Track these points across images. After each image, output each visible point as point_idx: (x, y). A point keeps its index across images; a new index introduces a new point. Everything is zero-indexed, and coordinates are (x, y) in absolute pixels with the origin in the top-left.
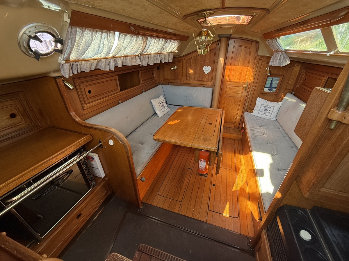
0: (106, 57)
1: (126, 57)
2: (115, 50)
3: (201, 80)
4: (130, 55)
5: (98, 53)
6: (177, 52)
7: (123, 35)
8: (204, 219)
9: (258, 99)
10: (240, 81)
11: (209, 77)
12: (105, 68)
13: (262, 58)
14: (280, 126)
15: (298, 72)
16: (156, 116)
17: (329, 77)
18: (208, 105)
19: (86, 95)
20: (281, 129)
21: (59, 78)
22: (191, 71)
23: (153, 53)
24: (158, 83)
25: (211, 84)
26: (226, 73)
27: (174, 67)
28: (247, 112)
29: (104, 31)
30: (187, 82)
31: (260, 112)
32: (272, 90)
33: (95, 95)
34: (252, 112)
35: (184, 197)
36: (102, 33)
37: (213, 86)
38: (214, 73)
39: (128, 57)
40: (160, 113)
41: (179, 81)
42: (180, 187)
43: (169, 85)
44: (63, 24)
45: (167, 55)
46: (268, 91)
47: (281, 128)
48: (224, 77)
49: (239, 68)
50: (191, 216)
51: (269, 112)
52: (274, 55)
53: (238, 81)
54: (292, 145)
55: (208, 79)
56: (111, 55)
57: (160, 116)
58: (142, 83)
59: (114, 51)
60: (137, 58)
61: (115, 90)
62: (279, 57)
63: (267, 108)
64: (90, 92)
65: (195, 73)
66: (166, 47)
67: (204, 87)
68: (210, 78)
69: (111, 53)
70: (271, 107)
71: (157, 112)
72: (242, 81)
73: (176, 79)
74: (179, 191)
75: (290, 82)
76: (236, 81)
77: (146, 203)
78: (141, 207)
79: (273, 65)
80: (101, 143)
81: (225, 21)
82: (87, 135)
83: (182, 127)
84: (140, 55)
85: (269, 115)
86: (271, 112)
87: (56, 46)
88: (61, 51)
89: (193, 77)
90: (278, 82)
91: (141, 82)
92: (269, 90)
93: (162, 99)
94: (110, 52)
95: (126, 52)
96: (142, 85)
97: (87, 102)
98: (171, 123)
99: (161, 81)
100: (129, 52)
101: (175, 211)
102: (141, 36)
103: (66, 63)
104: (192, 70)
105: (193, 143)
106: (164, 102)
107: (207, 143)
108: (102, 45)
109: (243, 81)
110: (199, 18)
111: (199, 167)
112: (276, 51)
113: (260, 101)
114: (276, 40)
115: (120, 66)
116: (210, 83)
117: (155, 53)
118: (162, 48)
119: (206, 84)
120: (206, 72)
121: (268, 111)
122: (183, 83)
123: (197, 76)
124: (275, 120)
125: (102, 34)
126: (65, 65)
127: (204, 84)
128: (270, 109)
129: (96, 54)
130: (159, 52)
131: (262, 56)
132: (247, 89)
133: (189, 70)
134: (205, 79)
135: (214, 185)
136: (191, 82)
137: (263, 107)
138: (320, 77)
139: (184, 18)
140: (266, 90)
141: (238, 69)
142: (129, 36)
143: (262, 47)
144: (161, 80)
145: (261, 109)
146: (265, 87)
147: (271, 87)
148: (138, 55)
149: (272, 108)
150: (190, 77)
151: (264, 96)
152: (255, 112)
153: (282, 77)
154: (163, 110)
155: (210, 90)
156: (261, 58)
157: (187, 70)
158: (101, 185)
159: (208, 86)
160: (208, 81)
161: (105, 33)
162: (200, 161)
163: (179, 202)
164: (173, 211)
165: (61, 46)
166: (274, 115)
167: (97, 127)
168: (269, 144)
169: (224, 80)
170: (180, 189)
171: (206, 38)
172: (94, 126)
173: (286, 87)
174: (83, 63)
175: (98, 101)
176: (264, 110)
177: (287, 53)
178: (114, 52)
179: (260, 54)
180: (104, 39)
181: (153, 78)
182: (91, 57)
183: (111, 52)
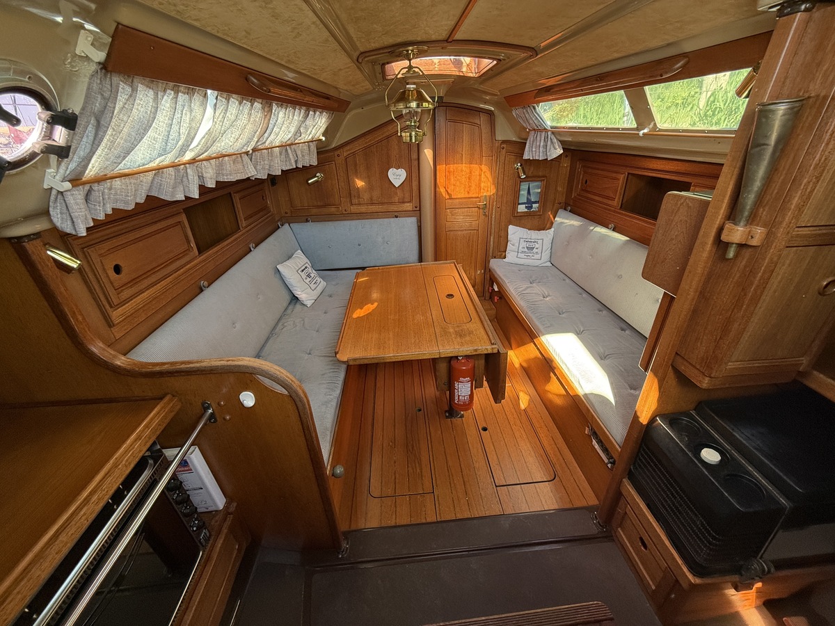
0: (176, 161)
1: (221, 159)
2: (204, 140)
3: (386, 201)
4: (231, 151)
5: (165, 150)
6: (324, 139)
7: (224, 100)
8: (496, 510)
9: (511, 227)
10: (470, 196)
11: (404, 194)
12: (173, 194)
13: (505, 146)
14: (563, 276)
15: (569, 168)
16: (298, 306)
17: (629, 174)
18: (414, 256)
19: (112, 283)
20: (568, 280)
21: (34, 239)
22: (360, 183)
23: (277, 145)
24: (278, 221)
25: (410, 208)
26: (441, 180)
27: (315, 176)
28: (495, 257)
29: (183, 87)
30: (354, 209)
31: (520, 255)
33: (134, 276)
34: (505, 258)
35: (434, 479)
36: (177, 92)
37: (418, 212)
38: (415, 184)
39: (226, 158)
40: (306, 295)
41: (333, 210)
42: (416, 461)
43: (307, 221)
44: (73, 67)
45: (306, 147)
46: (526, 210)
47: (566, 278)
48: (437, 189)
49: (464, 168)
50: (467, 515)
51: (537, 250)
52: (531, 138)
53: (467, 196)
54: (599, 306)
55: (403, 199)
56: (188, 156)
57: (309, 303)
58: (244, 225)
59: (199, 144)
60: (246, 158)
61: (185, 253)
62: (542, 141)
63: (532, 245)
64: (117, 269)
65: (370, 187)
66: (307, 129)
67: (396, 217)
68: (407, 195)
69: (192, 150)
70: (537, 240)
71: (299, 293)
72: (474, 196)
73: (325, 206)
74: (418, 470)
75: (560, 189)
76: (463, 196)
77: (353, 531)
78: (345, 545)
79: (531, 159)
80: (210, 411)
81: (431, 68)
82: (161, 399)
83: (392, 317)
84: (251, 152)
85: (538, 256)
86: (539, 251)
87: (49, 135)
88: (63, 153)
89: (366, 196)
90: (539, 190)
91: (241, 221)
92: (526, 207)
93: (300, 259)
94: (189, 145)
95: (223, 144)
96: (247, 229)
97: (116, 301)
98: (358, 313)
99: (284, 215)
100: (231, 144)
101: (429, 520)
102: (260, 101)
103: (73, 187)
104: (361, 179)
105: (440, 347)
106: (308, 266)
107: (468, 338)
108: (175, 127)
109: (477, 195)
110: (388, 61)
111: (457, 398)
112: (534, 130)
113: (514, 232)
114: (534, 108)
115: (211, 184)
116: (408, 206)
117: (280, 144)
118: (298, 132)
119: (400, 209)
120: (397, 183)
121: (535, 250)
122: (345, 213)
123: (376, 194)
124: (550, 265)
125: (177, 98)
126: (69, 193)
127: (396, 209)
128: (537, 246)
129: (160, 155)
130: (289, 142)
131: (504, 142)
132: (487, 210)
133: (354, 182)
134: (396, 199)
135: (485, 429)
136: (363, 209)
137: (523, 244)
138: (614, 175)
139: (360, 60)
140: (522, 208)
141: (462, 171)
142: (235, 101)
143: (500, 121)
144: (286, 213)
145: (520, 248)
146: (520, 202)
147: (529, 203)
148: (247, 153)
149: (540, 242)
150: (359, 197)
151: (519, 220)
152: (511, 256)
153: (545, 181)
154: (313, 286)
155: (411, 222)
156: (502, 146)
157: (349, 183)
158: (225, 531)
159: (407, 214)
160: (404, 202)
161: (184, 93)
162: (456, 385)
163: (428, 496)
164: (424, 521)
165: (69, 135)
166: (546, 256)
167: (198, 365)
168: (563, 313)
169: (438, 195)
170: (417, 465)
171: (418, 106)
172: (183, 366)
173: (555, 199)
174: (117, 183)
175: (145, 295)
176: (526, 250)
177: (556, 132)
178: (200, 146)
179: (500, 136)
180: (182, 111)
181: (265, 209)
182: (144, 165)
183: (191, 147)
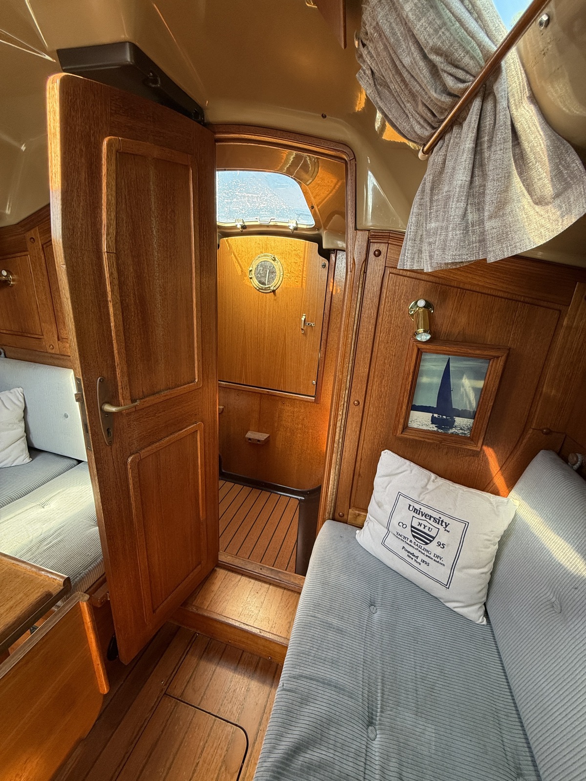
28: (341, 518)
32: (451, 424)
34: (360, 528)
41: (33, 341)
70: (446, 520)
73: (22, 333)
86: (448, 557)
92: (434, 421)
122: (50, 351)
128: (443, 536)
131: (379, 236)
137: (404, 514)
145: (396, 520)
149: (456, 528)
152: (372, 533)
153: (503, 358)
156: (375, 246)
157: (52, 296)
